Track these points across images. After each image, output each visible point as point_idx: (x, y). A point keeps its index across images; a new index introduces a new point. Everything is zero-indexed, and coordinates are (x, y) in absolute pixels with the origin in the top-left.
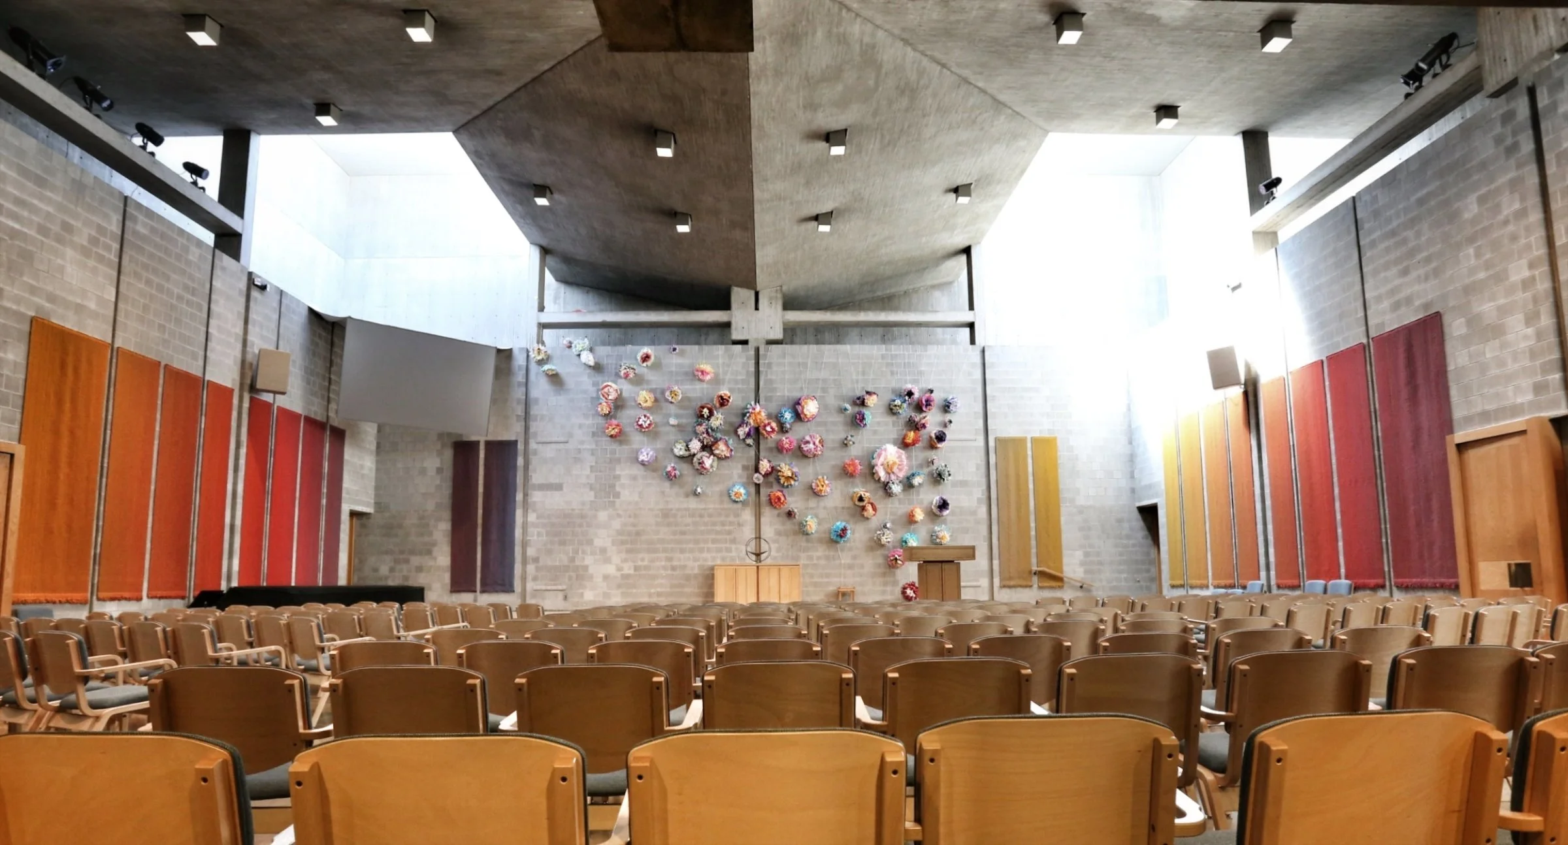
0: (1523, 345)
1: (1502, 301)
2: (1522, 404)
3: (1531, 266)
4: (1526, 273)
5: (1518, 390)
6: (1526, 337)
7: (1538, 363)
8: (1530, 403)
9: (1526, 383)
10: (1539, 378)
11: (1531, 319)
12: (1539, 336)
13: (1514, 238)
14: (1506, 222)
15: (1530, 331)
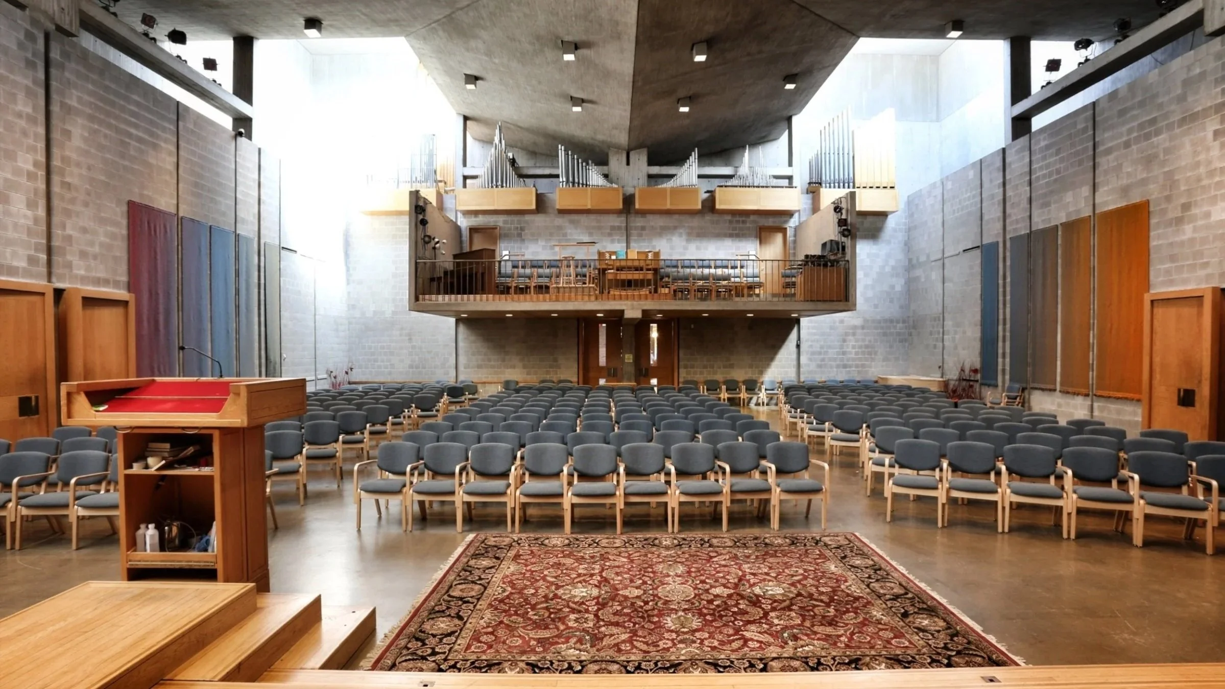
0: (22, 221)
1: (9, 176)
2: (18, 268)
3: (36, 164)
4: (31, 168)
5: (14, 254)
6: (25, 216)
7: (33, 241)
8: (24, 268)
9: (23, 252)
10: (32, 252)
11: (31, 205)
12: (36, 220)
13: (25, 133)
14: (19, 115)
15: (29, 213)
